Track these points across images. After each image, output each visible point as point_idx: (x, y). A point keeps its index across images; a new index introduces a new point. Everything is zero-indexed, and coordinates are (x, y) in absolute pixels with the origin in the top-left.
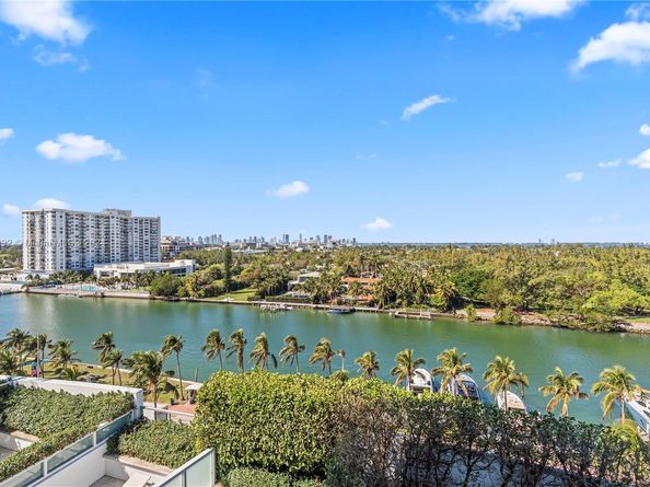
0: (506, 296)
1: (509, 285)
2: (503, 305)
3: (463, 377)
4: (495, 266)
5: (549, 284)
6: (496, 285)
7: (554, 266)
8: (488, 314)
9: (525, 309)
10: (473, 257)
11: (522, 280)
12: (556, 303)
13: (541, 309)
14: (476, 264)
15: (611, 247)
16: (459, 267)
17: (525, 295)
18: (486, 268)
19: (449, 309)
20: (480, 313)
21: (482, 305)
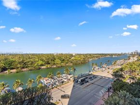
0: (19, 66)
1: (20, 63)
2: (18, 68)
3: (7, 88)
4: (16, 59)
5: (28, 62)
6: (16, 63)
7: (29, 58)
8: (14, 71)
9: (23, 68)
10: (10, 57)
11: (23, 62)
12: (30, 66)
13: (27, 67)
14: (11, 59)
15: (39, 54)
16: (6, 60)
17: (23, 65)
18: (14, 60)
19: (2, 71)
20: (12, 71)
21: (13, 69)
